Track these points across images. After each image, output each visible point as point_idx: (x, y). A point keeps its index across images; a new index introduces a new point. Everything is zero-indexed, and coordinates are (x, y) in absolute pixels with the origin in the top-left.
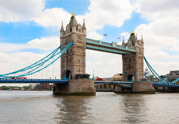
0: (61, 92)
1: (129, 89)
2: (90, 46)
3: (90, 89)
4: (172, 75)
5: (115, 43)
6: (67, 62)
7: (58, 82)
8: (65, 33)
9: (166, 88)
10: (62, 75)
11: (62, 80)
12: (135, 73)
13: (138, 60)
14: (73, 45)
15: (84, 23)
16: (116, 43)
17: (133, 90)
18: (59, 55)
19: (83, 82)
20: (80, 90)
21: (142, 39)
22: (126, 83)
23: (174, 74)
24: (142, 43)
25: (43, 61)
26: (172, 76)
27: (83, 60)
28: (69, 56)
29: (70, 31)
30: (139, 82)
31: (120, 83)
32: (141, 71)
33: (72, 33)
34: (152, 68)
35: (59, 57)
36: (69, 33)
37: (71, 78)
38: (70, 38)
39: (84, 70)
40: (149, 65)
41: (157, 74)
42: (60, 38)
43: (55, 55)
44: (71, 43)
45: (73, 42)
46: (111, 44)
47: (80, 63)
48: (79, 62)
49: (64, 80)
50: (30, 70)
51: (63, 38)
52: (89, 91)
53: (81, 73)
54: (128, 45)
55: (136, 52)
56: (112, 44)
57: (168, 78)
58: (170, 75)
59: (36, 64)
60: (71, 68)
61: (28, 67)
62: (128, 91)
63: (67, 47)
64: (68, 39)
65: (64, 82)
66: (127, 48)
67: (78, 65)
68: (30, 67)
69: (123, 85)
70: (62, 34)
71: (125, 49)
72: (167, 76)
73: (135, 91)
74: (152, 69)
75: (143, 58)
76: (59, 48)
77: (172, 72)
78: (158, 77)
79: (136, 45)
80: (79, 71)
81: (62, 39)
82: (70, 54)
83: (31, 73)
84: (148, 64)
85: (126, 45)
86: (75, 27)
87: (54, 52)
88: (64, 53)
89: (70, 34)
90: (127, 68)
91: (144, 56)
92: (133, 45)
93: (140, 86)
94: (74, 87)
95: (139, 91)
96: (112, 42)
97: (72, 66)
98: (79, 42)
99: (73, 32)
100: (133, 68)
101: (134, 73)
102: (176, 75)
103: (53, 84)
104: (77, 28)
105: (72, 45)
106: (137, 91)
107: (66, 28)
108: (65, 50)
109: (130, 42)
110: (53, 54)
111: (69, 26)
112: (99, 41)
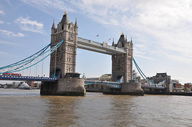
0: (50, 90)
1: (119, 90)
2: (80, 45)
3: (80, 88)
4: (158, 77)
5: (106, 43)
6: (57, 60)
7: (46, 80)
8: (56, 30)
9: (153, 90)
10: (51, 73)
11: (51, 79)
12: (124, 74)
13: (128, 62)
14: (64, 44)
15: (76, 22)
17: (123, 91)
18: (49, 52)
19: (74, 81)
20: (70, 89)
21: (131, 41)
22: (115, 85)
23: (160, 76)
24: (132, 44)
25: (32, 58)
26: (159, 78)
27: (74, 59)
28: (60, 54)
29: (61, 29)
30: (128, 83)
31: (110, 83)
32: (130, 72)
33: (64, 31)
35: (49, 55)
36: (60, 31)
37: (61, 77)
38: (61, 36)
39: (74, 69)
40: (138, 67)
41: (145, 76)
42: (51, 35)
43: (44, 52)
44: (62, 41)
45: (64, 40)
46: (102, 44)
47: (71, 61)
48: (70, 60)
49: (53, 79)
50: (18, 66)
51: (54, 35)
52: (79, 91)
53: (71, 72)
54: (118, 46)
55: (125, 53)
56: (103, 44)
57: (155, 80)
58: (156, 77)
59: (25, 61)
60: (61, 67)
61: (16, 63)
62: (117, 92)
63: (58, 45)
64: (60, 37)
65: (52, 80)
66: (118, 49)
67: (68, 63)
68: (17, 64)
69: (112, 85)
70: (53, 32)
71: (115, 50)
72: (153, 78)
73: (124, 92)
75: (131, 59)
76: (49, 45)
77: (158, 75)
78: (145, 78)
79: (126, 46)
80: (69, 70)
81: (53, 36)
82: (61, 52)
83: (18, 69)
84: (136, 65)
85: (116, 46)
86: (67, 25)
87: (44, 49)
88: (55, 51)
89: (61, 32)
90: (117, 69)
92: (123, 46)
93: (129, 87)
94: (63, 86)
95: (128, 92)
96: (103, 42)
97: (62, 64)
98: (71, 40)
100: (122, 69)
101: (123, 74)
102: (162, 77)
103: (41, 82)
104: (69, 27)
105: (63, 43)
106: (126, 92)
107: (58, 25)
108: (55, 48)
109: (120, 43)
110: (43, 51)
111: (61, 24)
112: (90, 41)
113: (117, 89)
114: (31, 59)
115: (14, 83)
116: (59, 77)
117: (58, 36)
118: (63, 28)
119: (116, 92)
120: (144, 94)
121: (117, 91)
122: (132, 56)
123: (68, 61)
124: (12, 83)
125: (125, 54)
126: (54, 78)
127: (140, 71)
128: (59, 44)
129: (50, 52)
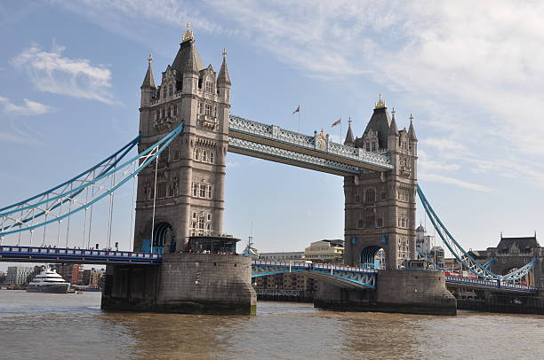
0: (134, 296)
1: (368, 295)
2: (239, 141)
3: (237, 287)
4: (506, 251)
5: (325, 135)
6: (161, 193)
7: (123, 259)
8: (158, 93)
10: (141, 236)
11: (140, 256)
12: (387, 239)
13: (400, 200)
14: (185, 137)
15: (224, 66)
16: (327, 135)
17: (382, 298)
18: (132, 165)
19: (215, 264)
20: (204, 290)
21: (411, 128)
22: (357, 277)
23: (514, 248)
24: (412, 139)
25: (76, 184)
26: (508, 255)
27: (215, 190)
28: (168, 171)
29: (174, 89)
30: (400, 271)
31: (338, 271)
32: (406, 232)
33: (183, 96)
34: (442, 225)
35: (132, 175)
36: (171, 94)
37: (173, 249)
38: (175, 112)
39: (216, 224)
40: (434, 215)
41: (460, 248)
42: (141, 110)
43: (118, 165)
44: (179, 129)
45: (183, 126)
46: (312, 140)
47: (207, 196)
48: (203, 194)
49: (147, 256)
50: (26, 214)
51: (150, 109)
52: (234, 296)
53: (206, 232)
54: (365, 146)
55: (391, 170)
56: (313, 138)
57: (494, 262)
58: (499, 252)
59: (51, 196)
60: (174, 215)
61: (19, 204)
62: (364, 301)
63: (164, 143)
64: (169, 114)
65: (143, 260)
66: (364, 156)
67: (197, 202)
68: (25, 206)
69: (345, 277)
70: (148, 97)
71: (355, 158)
72: (489, 254)
73: (385, 301)
74: (444, 228)
75: (411, 190)
76: (134, 142)
77: (506, 242)
78: (460, 254)
79: (394, 145)
80: (202, 226)
81: (147, 112)
82: (173, 166)
83: (29, 224)
84: (429, 210)
85: (358, 144)
86: (194, 76)
87: (115, 155)
88: (153, 163)
89: (175, 97)
90: (361, 222)
91: (418, 182)
92: (383, 144)
93: (404, 284)
94: (179, 281)
95: (400, 302)
96: (315, 132)
97: (176, 205)
98: (206, 126)
99: (187, 92)
100: (380, 224)
101: (384, 240)
102: (522, 251)
103: (104, 267)
104: (200, 81)
105: (182, 134)
106: (394, 301)
107: (164, 77)
108: (155, 152)
109: (371, 135)
110: (113, 161)
111: (175, 72)
112: (271, 127)
113: (362, 292)
114: (72, 188)
115: (12, 271)
116: (165, 249)
117: (164, 111)
118: (179, 86)
119: (359, 301)
120: (458, 311)
121: (361, 299)
122: (413, 179)
123: (198, 195)
124: (5, 271)
125: (388, 173)
126: (151, 254)
127: (441, 229)
128: (168, 138)
129: (136, 167)
